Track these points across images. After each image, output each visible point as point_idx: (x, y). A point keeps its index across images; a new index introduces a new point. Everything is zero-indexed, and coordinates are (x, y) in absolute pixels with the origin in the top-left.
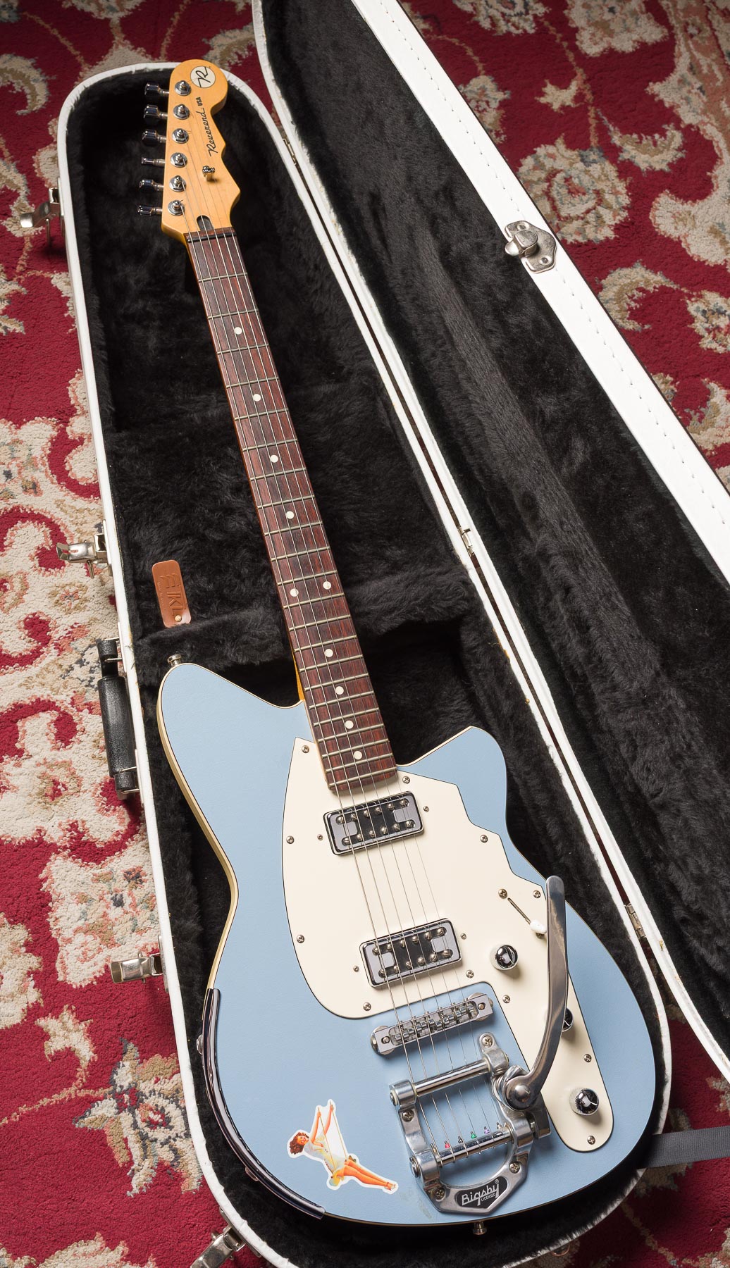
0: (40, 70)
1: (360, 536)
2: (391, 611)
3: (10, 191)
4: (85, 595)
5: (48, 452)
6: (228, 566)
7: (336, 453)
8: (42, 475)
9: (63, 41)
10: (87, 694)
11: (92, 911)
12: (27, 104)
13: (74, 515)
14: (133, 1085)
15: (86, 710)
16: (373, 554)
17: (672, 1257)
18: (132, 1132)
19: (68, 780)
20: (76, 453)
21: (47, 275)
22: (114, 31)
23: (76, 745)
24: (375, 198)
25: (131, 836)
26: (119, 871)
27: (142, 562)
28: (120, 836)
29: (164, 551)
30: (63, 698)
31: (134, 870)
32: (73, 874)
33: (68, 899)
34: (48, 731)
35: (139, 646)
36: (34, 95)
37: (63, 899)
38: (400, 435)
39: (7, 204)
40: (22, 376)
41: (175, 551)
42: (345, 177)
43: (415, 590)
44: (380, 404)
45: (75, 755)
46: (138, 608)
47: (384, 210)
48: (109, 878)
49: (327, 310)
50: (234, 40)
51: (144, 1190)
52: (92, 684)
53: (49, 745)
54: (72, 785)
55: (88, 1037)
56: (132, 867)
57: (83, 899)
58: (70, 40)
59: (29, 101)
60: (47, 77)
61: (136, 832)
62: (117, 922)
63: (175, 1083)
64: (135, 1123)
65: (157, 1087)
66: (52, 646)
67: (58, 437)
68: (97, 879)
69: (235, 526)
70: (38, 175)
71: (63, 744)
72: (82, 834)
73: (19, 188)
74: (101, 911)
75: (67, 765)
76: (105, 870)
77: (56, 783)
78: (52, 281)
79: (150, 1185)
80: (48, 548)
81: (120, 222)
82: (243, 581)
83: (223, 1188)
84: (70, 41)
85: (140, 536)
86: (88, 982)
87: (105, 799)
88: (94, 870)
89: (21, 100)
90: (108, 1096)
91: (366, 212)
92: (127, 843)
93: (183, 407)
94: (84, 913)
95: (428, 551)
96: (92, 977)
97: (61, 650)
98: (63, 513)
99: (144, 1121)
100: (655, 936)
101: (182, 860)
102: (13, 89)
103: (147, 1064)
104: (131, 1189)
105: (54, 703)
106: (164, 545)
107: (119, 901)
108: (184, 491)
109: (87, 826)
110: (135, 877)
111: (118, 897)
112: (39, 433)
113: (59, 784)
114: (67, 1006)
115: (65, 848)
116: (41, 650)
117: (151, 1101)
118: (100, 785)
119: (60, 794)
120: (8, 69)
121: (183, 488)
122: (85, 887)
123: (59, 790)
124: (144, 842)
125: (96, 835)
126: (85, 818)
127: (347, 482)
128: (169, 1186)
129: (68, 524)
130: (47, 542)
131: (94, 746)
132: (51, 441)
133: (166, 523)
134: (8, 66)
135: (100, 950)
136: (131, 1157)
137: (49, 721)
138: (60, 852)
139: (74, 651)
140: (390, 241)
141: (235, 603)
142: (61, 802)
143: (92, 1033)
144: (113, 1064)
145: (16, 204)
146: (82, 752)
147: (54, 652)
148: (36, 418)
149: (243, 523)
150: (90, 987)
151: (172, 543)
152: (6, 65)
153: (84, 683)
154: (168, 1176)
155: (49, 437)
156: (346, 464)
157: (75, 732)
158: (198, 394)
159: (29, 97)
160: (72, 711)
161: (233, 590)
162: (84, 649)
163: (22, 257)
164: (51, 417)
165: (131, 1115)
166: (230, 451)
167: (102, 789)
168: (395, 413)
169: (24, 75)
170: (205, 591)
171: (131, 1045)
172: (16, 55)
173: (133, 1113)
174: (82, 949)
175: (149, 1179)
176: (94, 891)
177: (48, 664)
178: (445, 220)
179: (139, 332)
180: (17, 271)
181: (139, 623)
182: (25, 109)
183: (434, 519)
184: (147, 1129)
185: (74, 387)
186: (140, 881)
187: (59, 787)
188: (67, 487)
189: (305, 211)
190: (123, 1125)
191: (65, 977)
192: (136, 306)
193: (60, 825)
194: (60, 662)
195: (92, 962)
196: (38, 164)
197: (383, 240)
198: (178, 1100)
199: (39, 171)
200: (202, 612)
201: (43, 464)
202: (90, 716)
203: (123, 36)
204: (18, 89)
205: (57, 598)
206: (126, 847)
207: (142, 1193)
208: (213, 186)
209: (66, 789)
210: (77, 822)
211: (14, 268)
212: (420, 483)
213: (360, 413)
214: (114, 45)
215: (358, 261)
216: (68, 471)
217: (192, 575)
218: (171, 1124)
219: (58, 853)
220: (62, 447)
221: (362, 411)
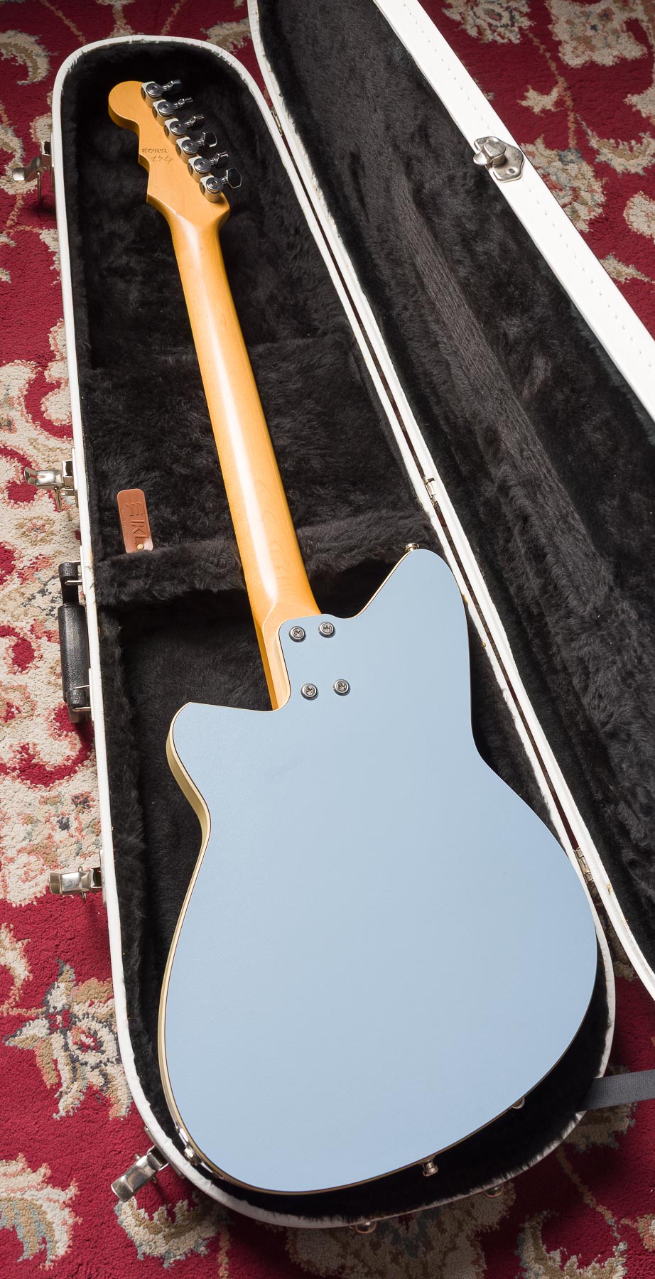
0: (43, 47)
1: (325, 480)
2: (351, 549)
3: (6, 152)
4: (52, 529)
5: (25, 393)
6: (193, 500)
8: (18, 415)
9: (67, 22)
10: (47, 622)
11: (37, 833)
12: (28, 76)
13: (47, 453)
14: (67, 1007)
15: (47, 639)
16: (337, 497)
17: (610, 1216)
18: (63, 1054)
19: (22, 704)
20: (52, 395)
21: (35, 230)
22: (116, 17)
23: (32, 671)
24: (355, 158)
25: (82, 762)
26: (67, 795)
27: (108, 491)
28: (70, 761)
29: (130, 481)
30: (23, 626)
31: (82, 795)
32: (20, 795)
33: (14, 819)
34: (5, 655)
35: (99, 567)
36: (36, 68)
37: (9, 818)
38: (370, 388)
39: (3, 164)
41: (142, 482)
42: (328, 144)
43: (376, 531)
44: (352, 359)
45: (31, 680)
46: (101, 533)
47: (363, 167)
48: (56, 801)
49: (305, 273)
50: (231, 32)
51: (71, 1114)
52: (52, 613)
53: (6, 669)
54: (26, 708)
55: (24, 956)
56: (80, 792)
57: (29, 820)
58: (73, 21)
59: (30, 73)
60: (50, 53)
61: (87, 758)
62: (62, 845)
63: (109, 1008)
64: (66, 1044)
65: (91, 1010)
66: (15, 575)
67: (36, 380)
68: (45, 801)
69: (202, 463)
70: (33, 140)
71: (20, 669)
72: (32, 757)
73: (15, 151)
74: (46, 833)
75: (22, 689)
76: (53, 793)
77: (10, 705)
78: (41, 237)
79: (78, 1108)
80: (18, 482)
81: (109, 184)
82: (207, 514)
83: (149, 1104)
84: (73, 23)
85: (107, 466)
86: (28, 902)
87: (58, 724)
88: (42, 792)
89: (23, 71)
90: (41, 1016)
91: (347, 177)
92: (77, 768)
94: (29, 834)
95: (391, 498)
96: (33, 897)
97: (25, 579)
98: (35, 451)
99: (76, 1043)
100: (603, 880)
101: (128, 776)
102: (16, 61)
103: (82, 987)
104: (58, 1112)
105: (13, 629)
106: (130, 476)
107: (65, 824)
108: (154, 427)
109: (37, 749)
110: (83, 802)
111: (64, 820)
112: (18, 375)
113: (13, 706)
114: (6, 924)
115: (14, 769)
116: (5, 578)
117: (84, 1024)
118: (54, 710)
119: (13, 717)
120: (12, 44)
121: (153, 424)
122: (31, 808)
123: (13, 713)
124: (94, 768)
125: (46, 759)
126: (36, 742)
127: (315, 429)
128: (97, 1111)
129: (40, 461)
130: (18, 477)
131: (51, 673)
132: (29, 383)
133: (135, 456)
134: (12, 41)
135: (42, 871)
136: (60, 1079)
137: (8, 646)
138: (9, 773)
139: (37, 581)
140: (367, 200)
141: (197, 534)
142: (13, 724)
143: (28, 952)
144: (48, 985)
145: (10, 164)
146: (38, 677)
147: (17, 581)
148: (16, 361)
149: (210, 460)
150: (30, 907)
151: (139, 474)
152: (10, 40)
153: (45, 612)
154: (96, 1100)
155: (27, 378)
156: (315, 412)
157: (33, 658)
158: (174, 346)
159: (30, 69)
160: (31, 638)
161: (196, 523)
162: (48, 579)
163: (13, 213)
164: (30, 360)
165: (62, 1036)
166: (201, 393)
167: (55, 714)
168: (366, 367)
169: (28, 50)
170: (169, 521)
171: (68, 967)
172: (20, 32)
173: (65, 1035)
174: (25, 869)
175: (77, 1102)
176: (40, 812)
177: (11, 592)
178: (419, 160)
179: (121, 285)
180: (7, 225)
181: (100, 545)
182: (26, 80)
183: (399, 469)
184: (78, 1052)
185: (55, 335)
186: (88, 806)
187: (13, 710)
188: (41, 427)
189: (289, 177)
190: (54, 1047)
191: (6, 896)
192: (119, 261)
193: (11, 746)
194: (22, 590)
195: (33, 883)
196: (35, 130)
197: (361, 200)
198: (112, 1025)
199: (36, 136)
200: (164, 540)
201: (20, 404)
202: (48, 643)
203: (125, 21)
204: (20, 61)
205: (24, 530)
206: (75, 772)
207: (68, 1117)
209: (20, 712)
210: (28, 744)
211: (5, 222)
212: (386, 433)
213: (331, 365)
214: (116, 28)
215: (337, 223)
216: (44, 412)
217: (157, 505)
218: (103, 1048)
219: (7, 774)
220: (38, 390)
221: (334, 364)
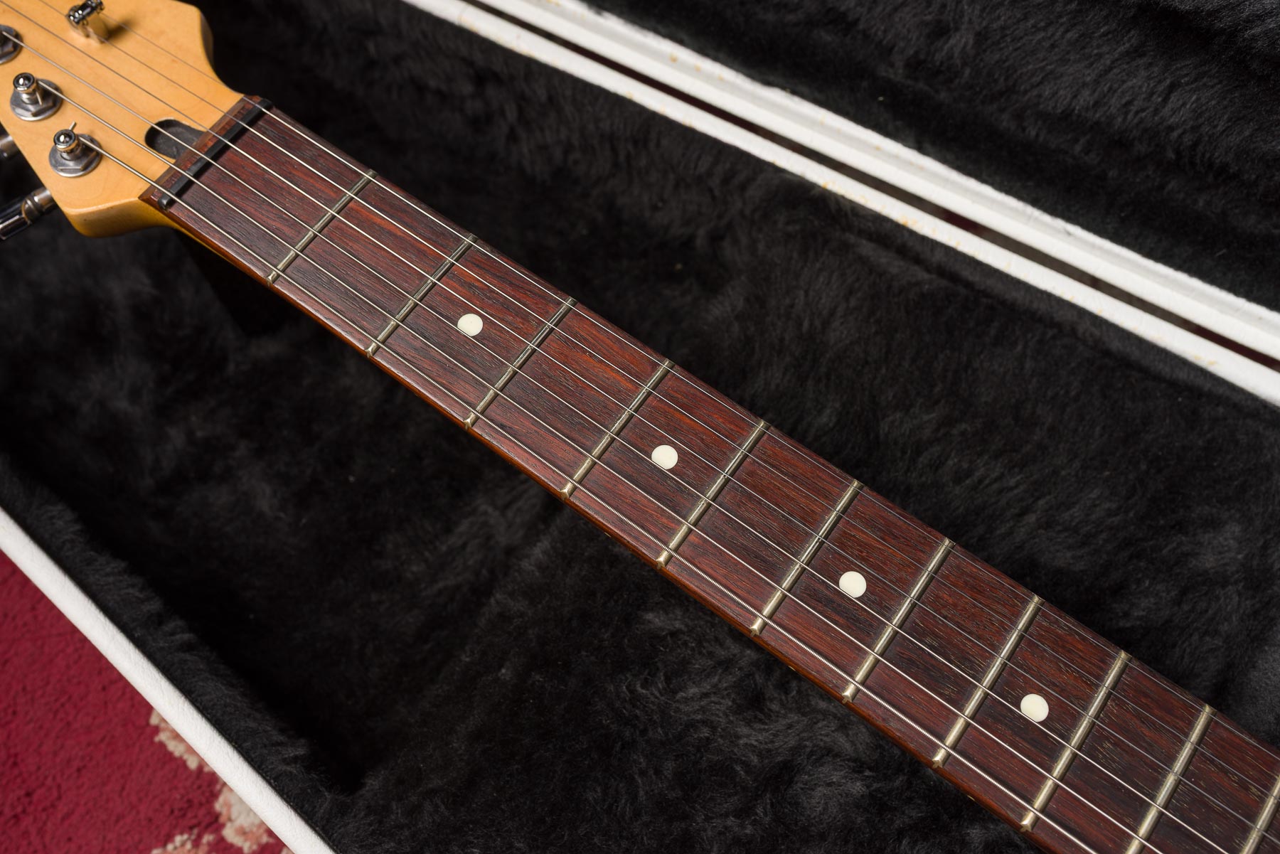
7: (884, 427)
16: (1184, 592)
38: (975, 278)
40: (35, 798)
69: (828, 803)
93: (441, 585)
108: (637, 815)
121: (629, 814)
156: (928, 431)
158: (448, 530)
164: (169, 838)
166: (655, 620)
179: (220, 497)
192: (169, 447)
208: (128, 44)
213: (847, 297)
221: (851, 292)
